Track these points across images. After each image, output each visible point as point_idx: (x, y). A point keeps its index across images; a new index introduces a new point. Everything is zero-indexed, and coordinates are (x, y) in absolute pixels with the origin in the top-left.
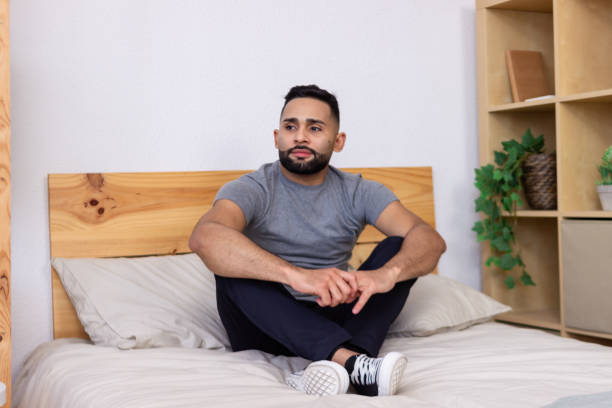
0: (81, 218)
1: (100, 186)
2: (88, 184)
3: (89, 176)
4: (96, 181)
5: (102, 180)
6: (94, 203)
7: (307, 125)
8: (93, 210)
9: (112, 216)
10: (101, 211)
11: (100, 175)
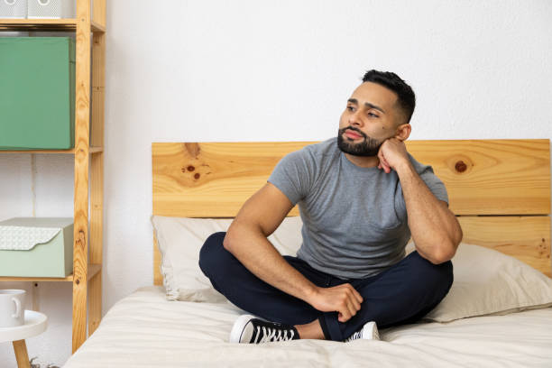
0: (180, 182)
1: (197, 155)
2: (186, 152)
3: (187, 145)
4: (193, 149)
5: (199, 149)
6: (191, 168)
7: (365, 110)
8: (190, 175)
9: (207, 181)
10: (197, 176)
11: (196, 144)
